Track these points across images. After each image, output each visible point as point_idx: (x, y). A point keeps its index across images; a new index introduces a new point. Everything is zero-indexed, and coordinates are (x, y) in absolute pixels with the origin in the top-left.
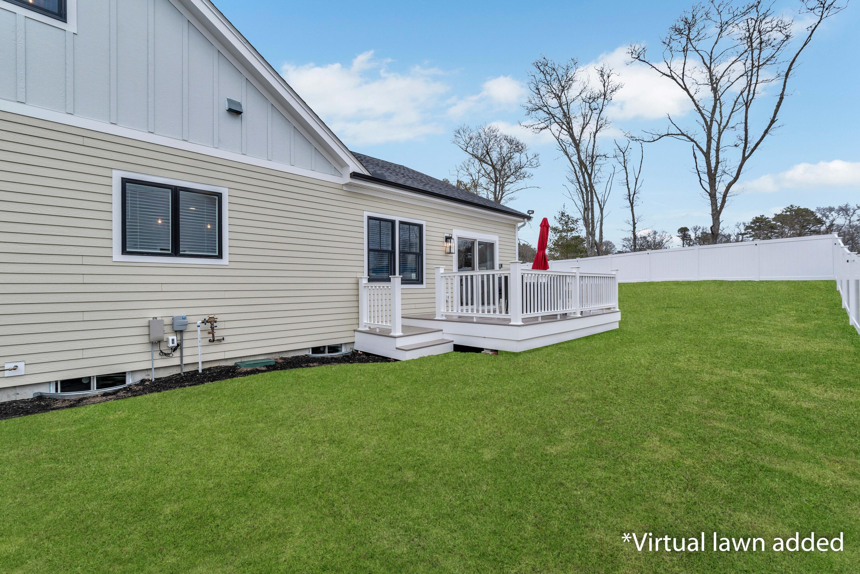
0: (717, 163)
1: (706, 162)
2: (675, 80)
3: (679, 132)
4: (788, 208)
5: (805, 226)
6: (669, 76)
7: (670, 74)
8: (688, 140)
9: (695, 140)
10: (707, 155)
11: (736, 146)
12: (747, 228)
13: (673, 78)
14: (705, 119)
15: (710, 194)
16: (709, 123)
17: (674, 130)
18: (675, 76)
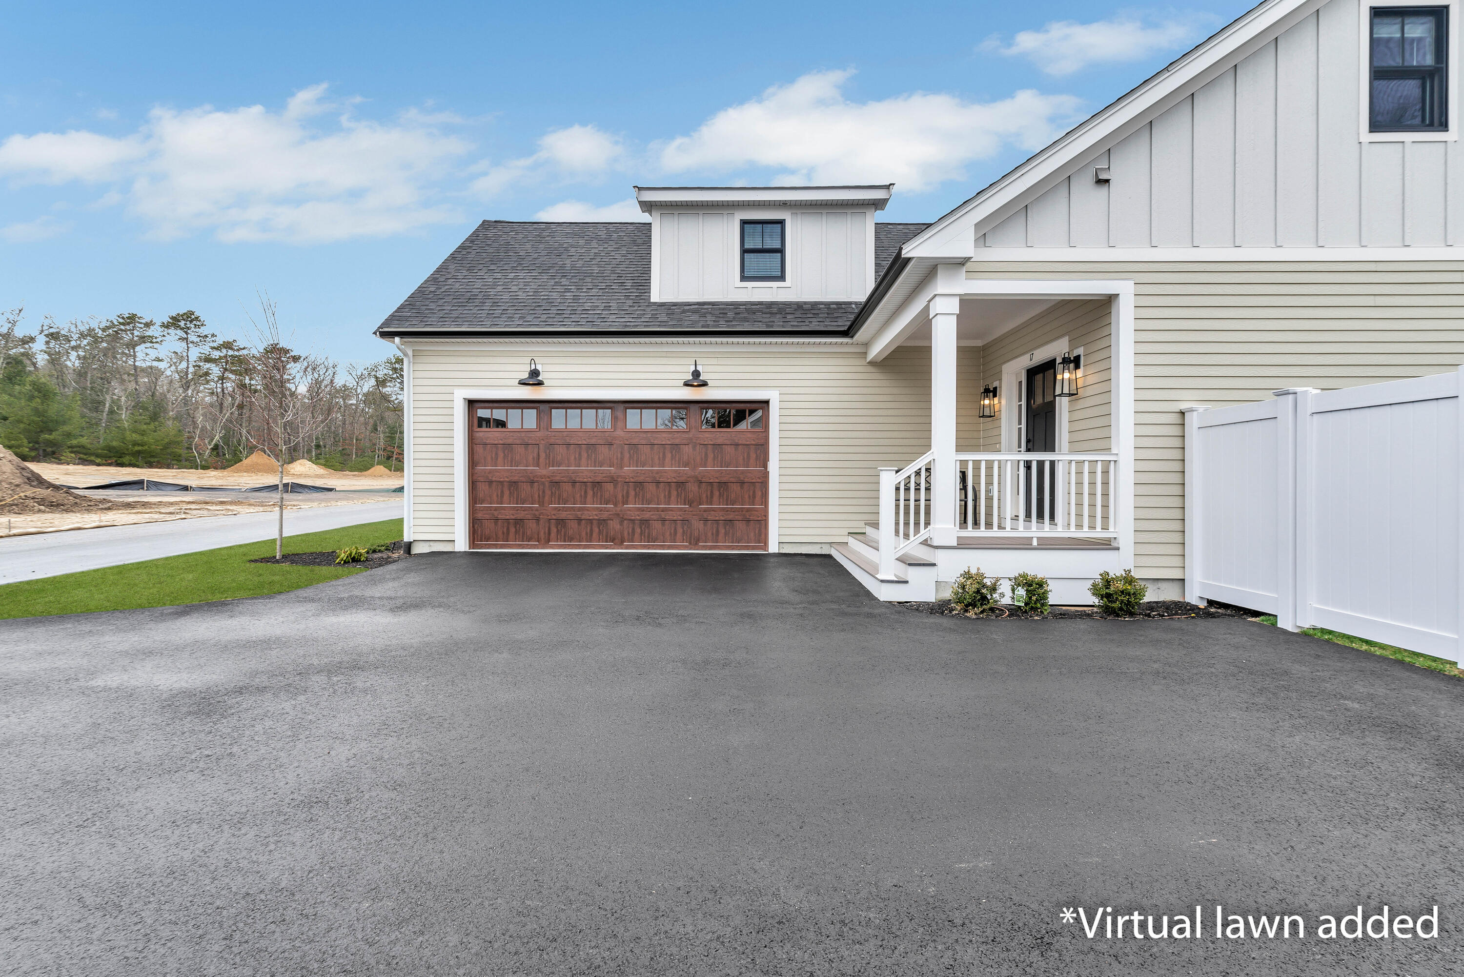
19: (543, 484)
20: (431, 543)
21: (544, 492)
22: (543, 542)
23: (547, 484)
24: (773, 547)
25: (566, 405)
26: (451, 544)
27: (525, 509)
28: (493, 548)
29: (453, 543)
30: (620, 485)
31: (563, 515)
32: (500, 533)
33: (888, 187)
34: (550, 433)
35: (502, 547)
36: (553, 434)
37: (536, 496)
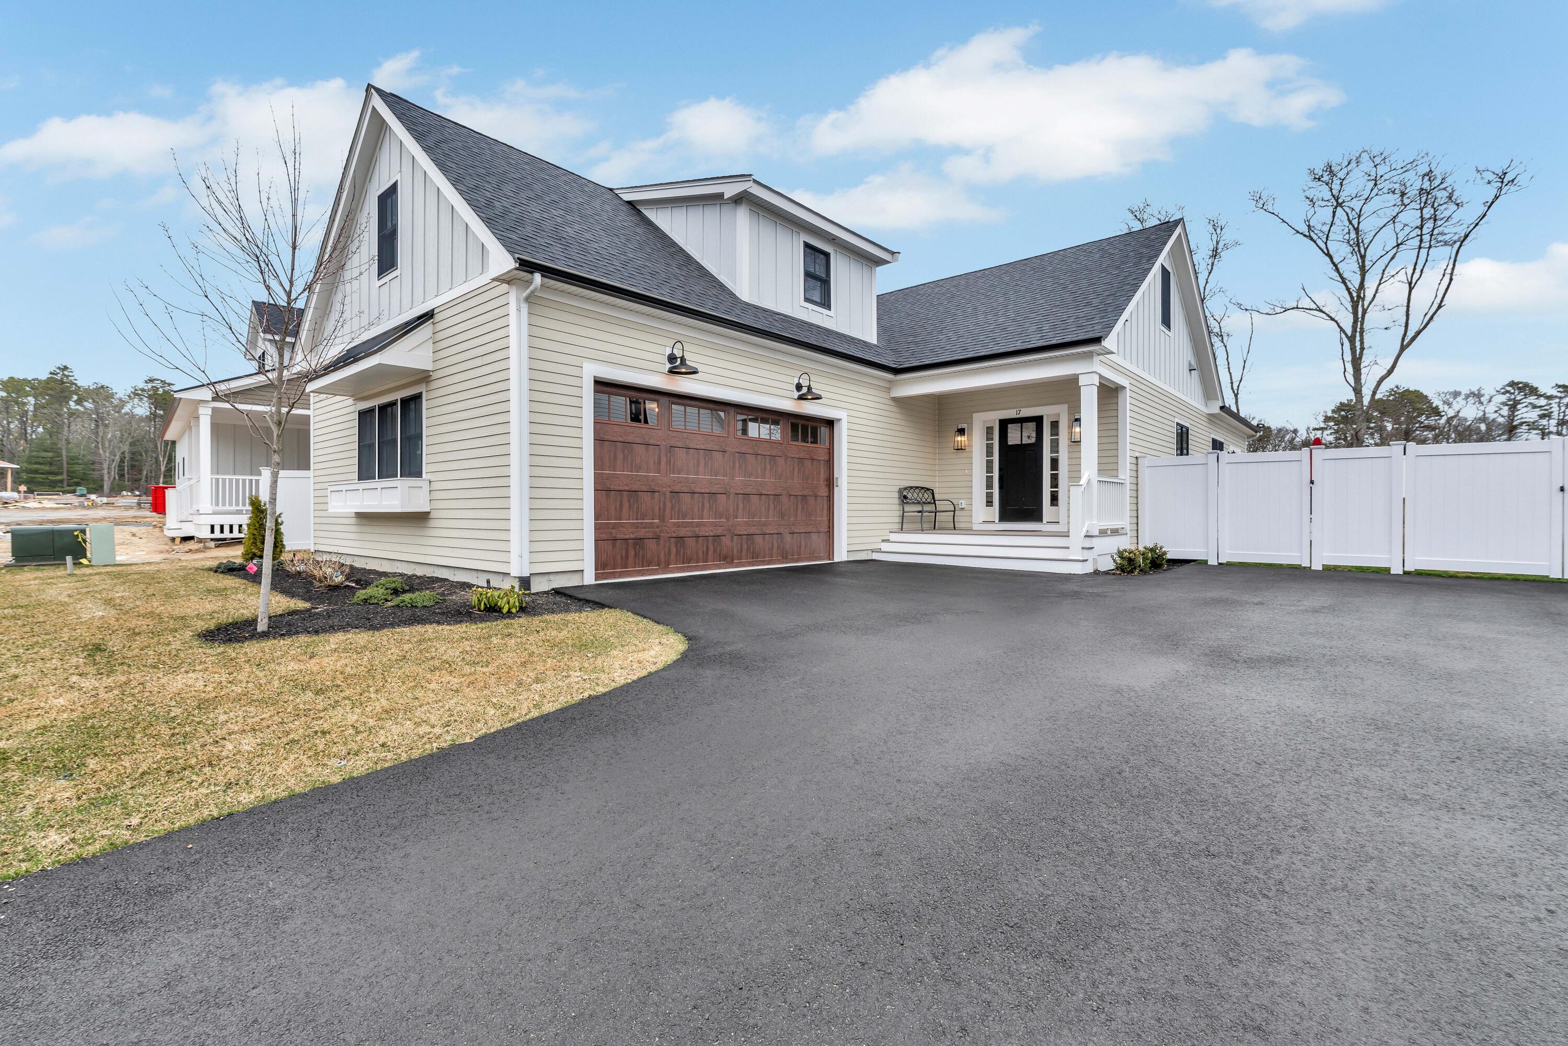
0: (1362, 349)
1: (1351, 349)
2: (1315, 242)
3: (1314, 306)
4: (1393, 390)
5: (1415, 418)
6: (1305, 236)
7: (1308, 234)
8: (1328, 318)
9: (1336, 319)
10: (1352, 339)
11: (1386, 328)
12: (1327, 419)
13: (1312, 239)
14: (1350, 294)
15: (1354, 389)
16: (1355, 299)
17: (1306, 303)
18: (1315, 237)
19: (665, 494)
20: (552, 577)
21: (665, 503)
22: (663, 565)
23: (668, 493)
24: (841, 554)
25: (686, 402)
26: (578, 576)
27: (645, 526)
28: (611, 578)
29: (580, 574)
30: (732, 496)
31: (682, 532)
32: (619, 557)
33: (893, 253)
34: (671, 433)
35: (621, 575)
36: (674, 434)
37: (657, 508)
